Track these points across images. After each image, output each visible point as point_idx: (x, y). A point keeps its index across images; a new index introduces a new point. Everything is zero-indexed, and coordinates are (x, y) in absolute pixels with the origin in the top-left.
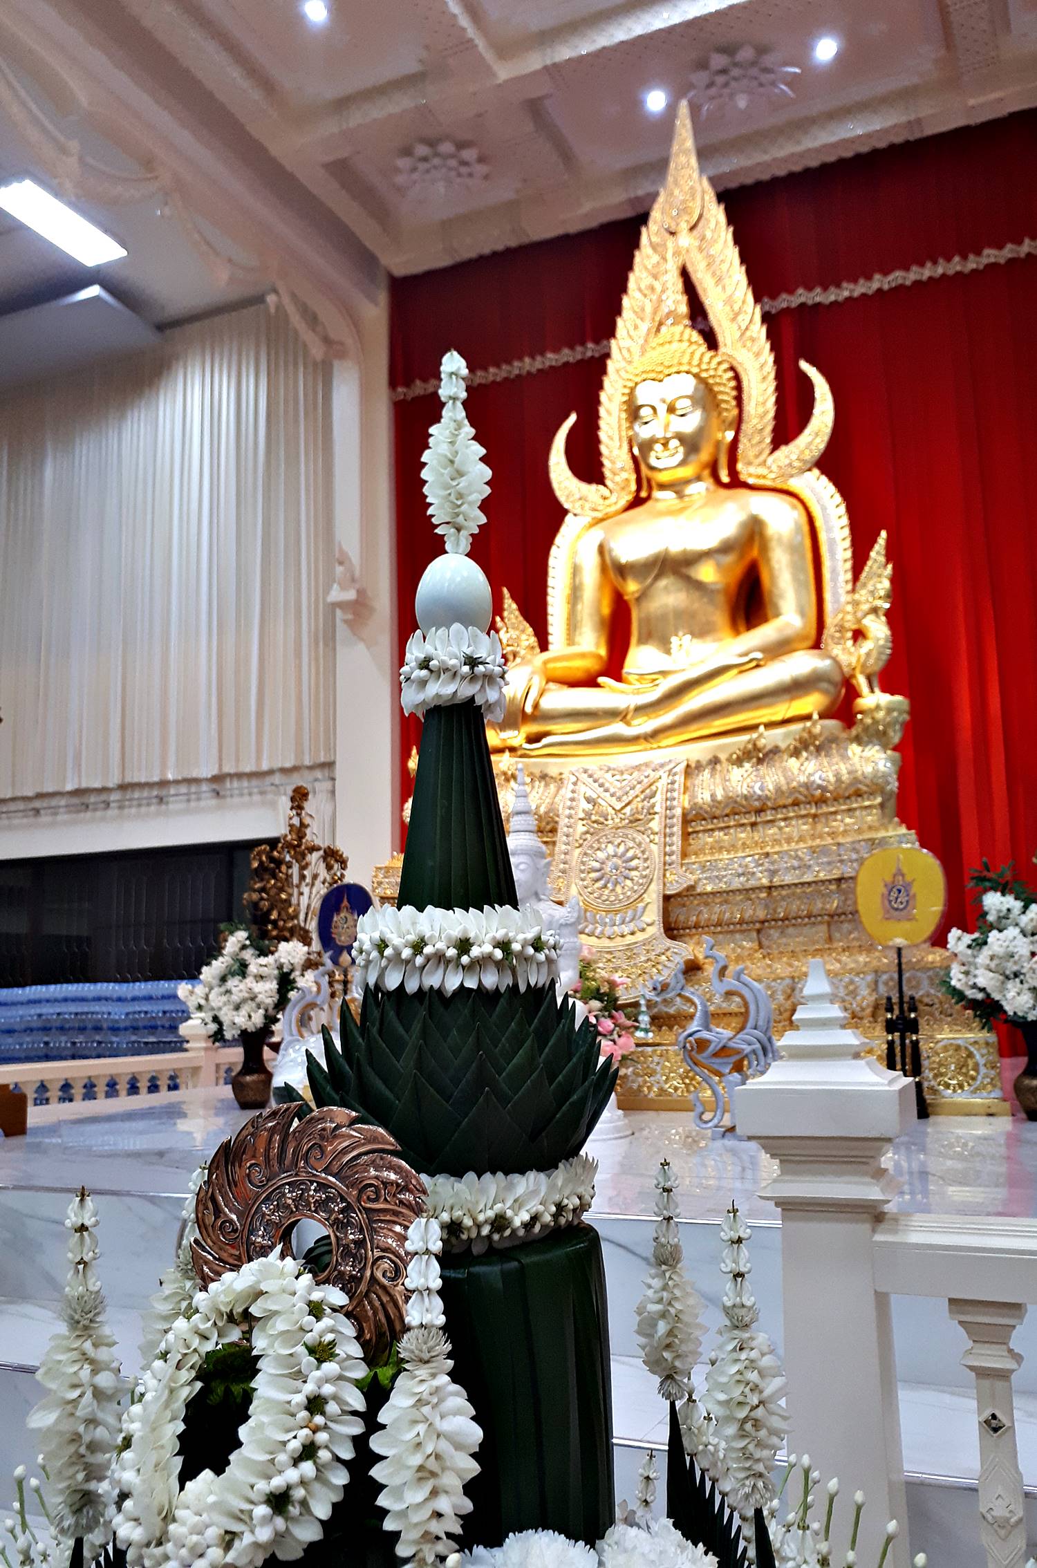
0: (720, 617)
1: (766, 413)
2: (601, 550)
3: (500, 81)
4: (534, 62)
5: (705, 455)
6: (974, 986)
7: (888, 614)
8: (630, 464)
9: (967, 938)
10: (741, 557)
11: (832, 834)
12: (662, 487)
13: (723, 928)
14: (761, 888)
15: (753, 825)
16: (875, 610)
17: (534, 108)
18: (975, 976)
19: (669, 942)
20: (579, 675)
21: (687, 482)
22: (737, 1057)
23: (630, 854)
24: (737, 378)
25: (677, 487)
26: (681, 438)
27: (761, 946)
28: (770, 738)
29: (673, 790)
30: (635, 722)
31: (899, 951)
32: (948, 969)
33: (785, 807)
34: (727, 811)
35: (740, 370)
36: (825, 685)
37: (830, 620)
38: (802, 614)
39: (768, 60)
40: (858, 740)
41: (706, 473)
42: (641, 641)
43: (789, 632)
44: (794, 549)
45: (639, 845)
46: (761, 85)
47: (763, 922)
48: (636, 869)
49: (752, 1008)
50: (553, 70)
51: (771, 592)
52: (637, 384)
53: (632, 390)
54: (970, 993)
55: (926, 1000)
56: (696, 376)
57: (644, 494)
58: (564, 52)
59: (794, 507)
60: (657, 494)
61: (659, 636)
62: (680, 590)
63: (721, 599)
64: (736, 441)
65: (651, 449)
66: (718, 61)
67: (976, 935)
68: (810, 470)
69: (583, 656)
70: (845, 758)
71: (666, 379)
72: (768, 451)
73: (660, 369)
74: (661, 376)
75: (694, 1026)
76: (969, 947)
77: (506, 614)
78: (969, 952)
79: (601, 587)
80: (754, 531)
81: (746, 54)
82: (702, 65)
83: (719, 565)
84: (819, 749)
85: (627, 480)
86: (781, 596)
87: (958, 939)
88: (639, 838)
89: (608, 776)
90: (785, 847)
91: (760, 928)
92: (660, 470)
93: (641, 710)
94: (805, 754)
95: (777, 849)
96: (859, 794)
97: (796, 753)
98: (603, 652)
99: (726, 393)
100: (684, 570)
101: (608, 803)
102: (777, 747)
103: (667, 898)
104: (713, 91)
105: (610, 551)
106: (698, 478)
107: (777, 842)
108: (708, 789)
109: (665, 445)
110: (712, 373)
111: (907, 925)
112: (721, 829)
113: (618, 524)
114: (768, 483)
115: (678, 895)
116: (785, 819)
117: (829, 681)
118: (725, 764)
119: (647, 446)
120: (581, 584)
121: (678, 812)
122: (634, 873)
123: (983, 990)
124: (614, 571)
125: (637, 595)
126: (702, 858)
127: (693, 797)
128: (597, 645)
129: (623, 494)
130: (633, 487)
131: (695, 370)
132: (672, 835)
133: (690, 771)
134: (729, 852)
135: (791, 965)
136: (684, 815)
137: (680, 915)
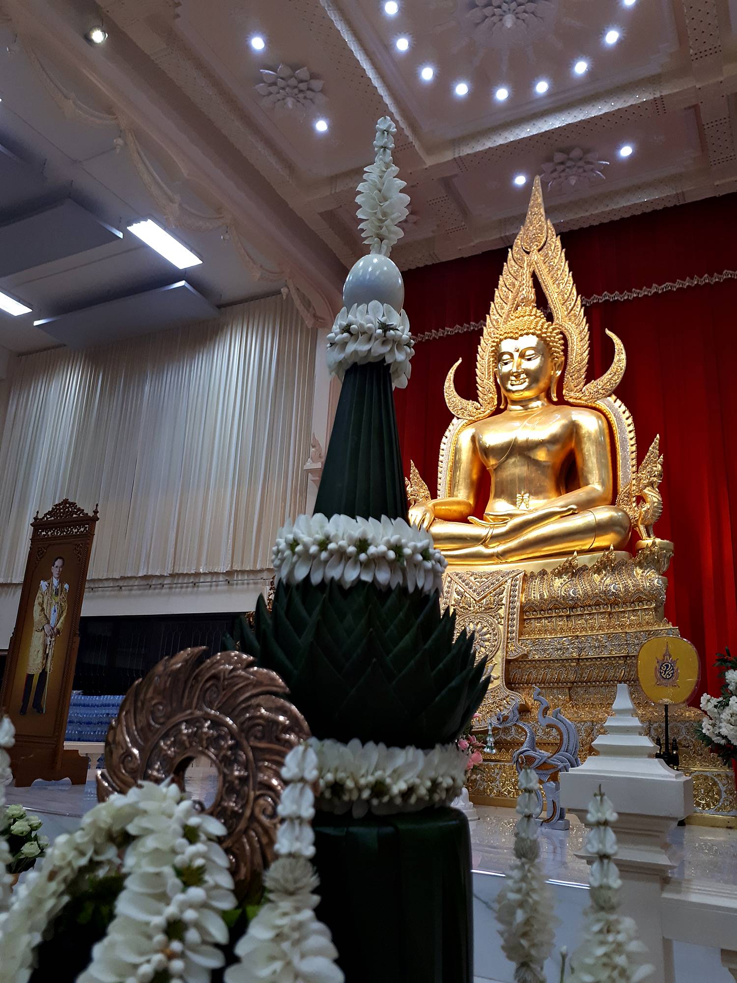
0: (549, 484)
1: (582, 360)
2: (473, 439)
3: (427, 166)
4: (448, 156)
5: (542, 384)
6: (719, 735)
7: (660, 487)
8: (494, 388)
9: (714, 701)
10: (563, 447)
11: (622, 626)
12: (514, 402)
13: (547, 685)
14: (572, 660)
15: (568, 616)
16: (651, 484)
17: (447, 183)
18: (720, 728)
19: (508, 692)
20: (456, 515)
21: (531, 400)
22: (552, 771)
23: (485, 630)
24: (565, 338)
25: (524, 403)
26: (527, 372)
27: (571, 699)
28: (582, 560)
29: (515, 591)
31: (666, 706)
32: (700, 722)
33: (590, 606)
34: (551, 606)
35: (567, 334)
36: (618, 528)
37: (621, 489)
38: (603, 484)
39: (589, 157)
40: (640, 565)
41: (543, 394)
42: (498, 496)
43: (594, 495)
44: (599, 444)
45: (491, 625)
46: (584, 171)
47: (573, 683)
48: (488, 640)
49: (565, 737)
50: (459, 161)
51: (582, 469)
52: (501, 340)
53: (498, 344)
54: (716, 739)
55: (683, 743)
56: (538, 336)
57: (502, 407)
58: (467, 150)
59: (599, 418)
60: (510, 407)
61: (509, 493)
62: (523, 465)
63: (550, 472)
64: (562, 375)
65: (509, 379)
66: (559, 157)
67: (721, 699)
68: (610, 396)
69: (459, 503)
70: (631, 575)
71: (520, 338)
72: (583, 383)
73: (516, 331)
74: (517, 335)
75: (524, 748)
76: (716, 706)
77: (411, 476)
78: (716, 710)
79: (472, 462)
80: (573, 431)
81: (576, 153)
82: (550, 159)
83: (548, 450)
84: (613, 569)
85: (492, 398)
86: (590, 472)
87: (708, 702)
88: (491, 620)
89: (472, 578)
90: (589, 633)
91: (571, 687)
92: (514, 392)
93: (496, 538)
94: (604, 572)
95: (584, 633)
96: (640, 600)
97: (598, 571)
98: (471, 502)
99: (558, 347)
100: (527, 453)
101: (471, 595)
102: (585, 566)
103: (508, 662)
104: (555, 175)
105: (479, 440)
106: (537, 398)
107: (584, 629)
108: (538, 591)
109: (517, 377)
110: (549, 334)
111: (670, 690)
112: (547, 618)
113: (485, 423)
114: (583, 402)
115: (516, 660)
116: (590, 614)
117: (622, 526)
118: (550, 575)
119: (506, 377)
120: (460, 459)
121: (518, 604)
122: (487, 643)
123: (725, 737)
124: (481, 451)
125: (495, 467)
126: (533, 637)
127: (529, 595)
128: (468, 497)
129: (490, 406)
130: (496, 403)
131: (539, 332)
132: (513, 619)
133: (527, 578)
134: (551, 633)
135: (591, 713)
136: (522, 607)
137: (516, 674)
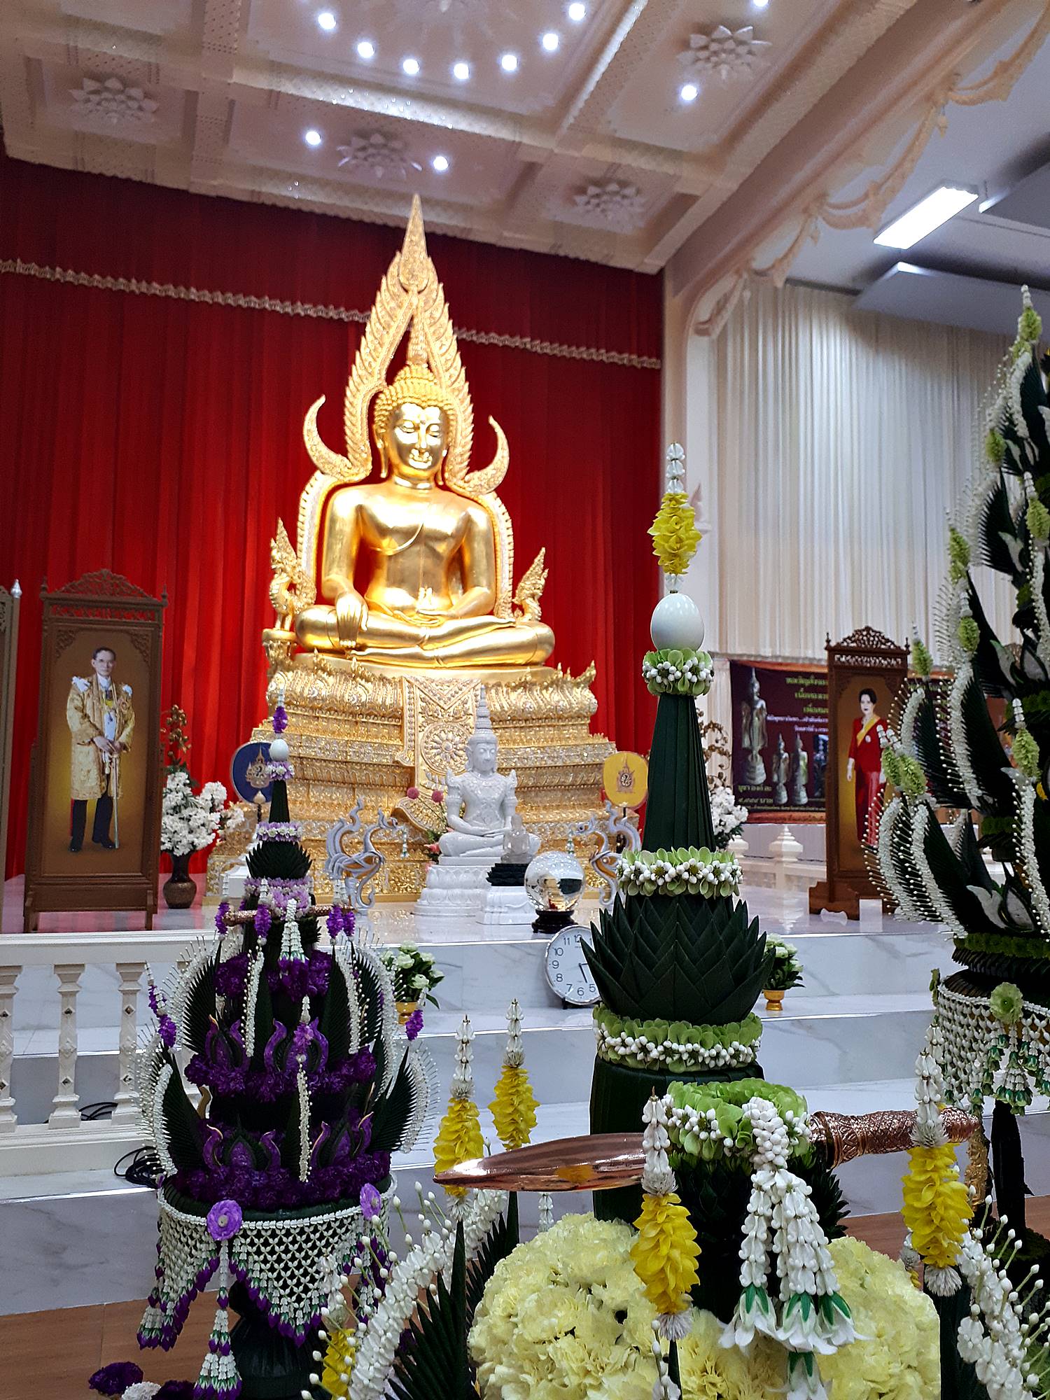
1: (466, 443)
4: (263, 82)
7: (540, 600)
10: (457, 542)
12: (403, 476)
15: (522, 728)
16: (533, 596)
21: (421, 480)
23: (457, 740)
25: (414, 481)
26: (431, 450)
30: (425, 647)
31: (625, 808)
33: (539, 719)
34: (512, 717)
39: (405, 155)
40: (578, 685)
45: (463, 734)
46: (394, 166)
47: (529, 788)
51: (472, 569)
52: (404, 403)
57: (383, 476)
61: (408, 584)
62: (425, 556)
65: (410, 452)
68: (492, 492)
70: (572, 694)
71: (427, 408)
72: (465, 471)
73: (423, 399)
74: (423, 405)
77: (278, 538)
80: (468, 528)
83: (448, 544)
84: (558, 687)
85: (366, 459)
91: (526, 791)
93: (432, 639)
94: (551, 689)
96: (579, 717)
97: (546, 687)
100: (431, 544)
101: (438, 704)
105: (369, 513)
106: (428, 480)
108: (499, 703)
109: (421, 453)
112: (503, 728)
114: (468, 494)
118: (504, 688)
125: (391, 553)
129: (362, 469)
